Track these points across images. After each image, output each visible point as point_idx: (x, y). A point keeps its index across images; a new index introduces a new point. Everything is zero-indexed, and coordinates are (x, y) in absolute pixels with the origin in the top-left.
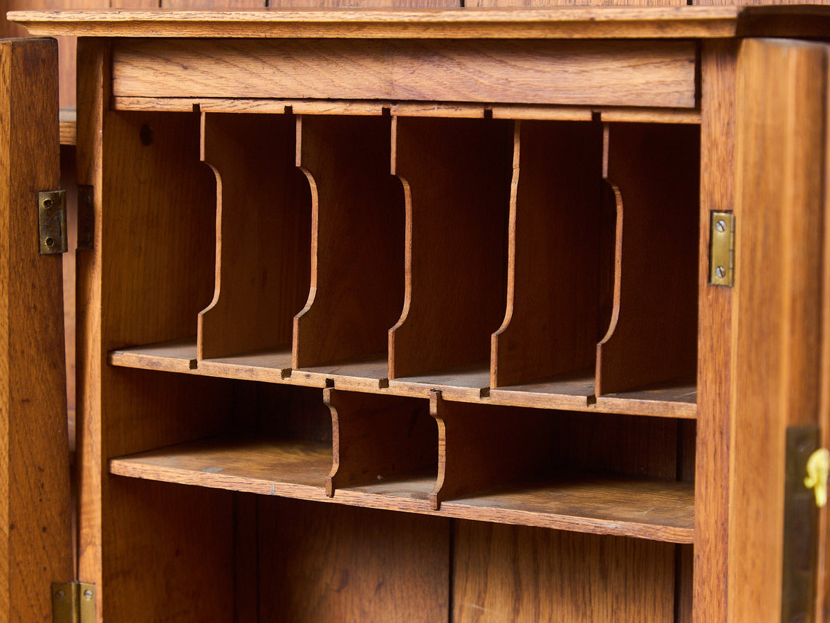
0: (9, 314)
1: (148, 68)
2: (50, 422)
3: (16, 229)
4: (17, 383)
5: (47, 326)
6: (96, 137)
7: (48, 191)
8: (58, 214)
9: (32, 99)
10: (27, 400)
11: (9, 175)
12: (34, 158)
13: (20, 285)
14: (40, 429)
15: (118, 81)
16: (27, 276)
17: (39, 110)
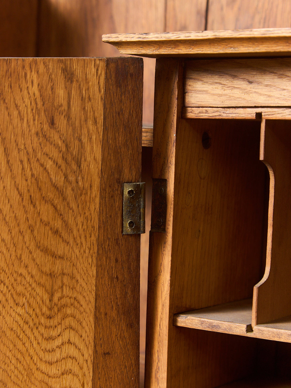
0: (96, 282)
1: (217, 83)
2: (125, 371)
3: (104, 213)
4: (101, 339)
5: (126, 293)
6: (170, 139)
7: (131, 182)
8: (139, 202)
9: (121, 107)
10: (108, 353)
11: (100, 169)
12: (121, 155)
13: (106, 259)
14: (117, 377)
15: (190, 94)
16: (112, 252)
17: (126, 116)
